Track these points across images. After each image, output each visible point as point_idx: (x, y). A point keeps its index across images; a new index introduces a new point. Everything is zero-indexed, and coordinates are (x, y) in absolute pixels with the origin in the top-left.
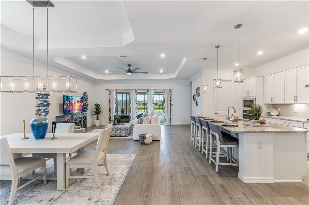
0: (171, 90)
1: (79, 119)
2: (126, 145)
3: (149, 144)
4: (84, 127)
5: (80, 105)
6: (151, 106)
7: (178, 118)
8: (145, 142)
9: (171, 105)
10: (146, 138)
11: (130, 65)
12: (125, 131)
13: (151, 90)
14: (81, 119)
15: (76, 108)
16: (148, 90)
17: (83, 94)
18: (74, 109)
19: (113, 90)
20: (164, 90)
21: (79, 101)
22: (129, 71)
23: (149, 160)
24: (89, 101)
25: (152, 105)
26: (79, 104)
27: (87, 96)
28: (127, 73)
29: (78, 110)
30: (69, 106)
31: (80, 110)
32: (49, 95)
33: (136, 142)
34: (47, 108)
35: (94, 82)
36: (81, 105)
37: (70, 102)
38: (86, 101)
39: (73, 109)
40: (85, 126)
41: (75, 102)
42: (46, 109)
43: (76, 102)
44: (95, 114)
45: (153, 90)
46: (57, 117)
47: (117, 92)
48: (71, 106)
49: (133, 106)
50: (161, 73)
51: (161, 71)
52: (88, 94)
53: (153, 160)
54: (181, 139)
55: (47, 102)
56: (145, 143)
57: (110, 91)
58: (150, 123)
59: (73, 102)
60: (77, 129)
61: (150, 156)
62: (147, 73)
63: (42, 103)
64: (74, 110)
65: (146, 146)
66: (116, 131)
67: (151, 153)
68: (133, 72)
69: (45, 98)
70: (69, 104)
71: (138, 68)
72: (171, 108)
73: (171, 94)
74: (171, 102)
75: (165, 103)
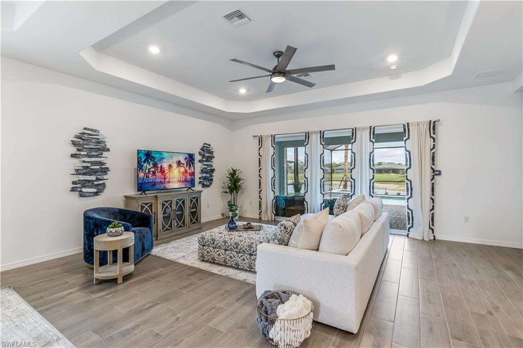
0: (433, 126)
1: (177, 203)
4: (194, 220)
5: (186, 171)
6: (363, 175)
7: (467, 219)
9: (436, 173)
11: (278, 55)
13: (364, 129)
14: (183, 203)
15: (175, 178)
16: (354, 132)
17: (201, 147)
18: (167, 180)
19: (268, 137)
20: (407, 128)
21: (183, 161)
22: (278, 71)
24: (215, 163)
25: (368, 174)
26: (182, 169)
27: (212, 153)
28: (272, 78)
29: (180, 181)
30: (154, 173)
31: (186, 181)
32: (108, 150)
34: (99, 177)
35: (232, 121)
36: (189, 171)
37: (155, 165)
38: (208, 163)
39: (165, 179)
40: (197, 220)
41: (170, 166)
42: (98, 179)
43: (175, 165)
44: (228, 190)
45: (372, 130)
46: (126, 197)
47: (276, 140)
48: (158, 174)
49: (315, 175)
50: (393, 68)
51: (392, 59)
52: (215, 148)
55: (101, 163)
57: (261, 140)
58: (317, 250)
59: (165, 166)
60: (116, 236)
62: (332, 68)
63: (88, 167)
64: (169, 182)
66: (226, 250)
68: (289, 73)
69: (97, 156)
70: (153, 170)
72: (433, 184)
73: (434, 136)
74: (433, 164)
75: (410, 167)
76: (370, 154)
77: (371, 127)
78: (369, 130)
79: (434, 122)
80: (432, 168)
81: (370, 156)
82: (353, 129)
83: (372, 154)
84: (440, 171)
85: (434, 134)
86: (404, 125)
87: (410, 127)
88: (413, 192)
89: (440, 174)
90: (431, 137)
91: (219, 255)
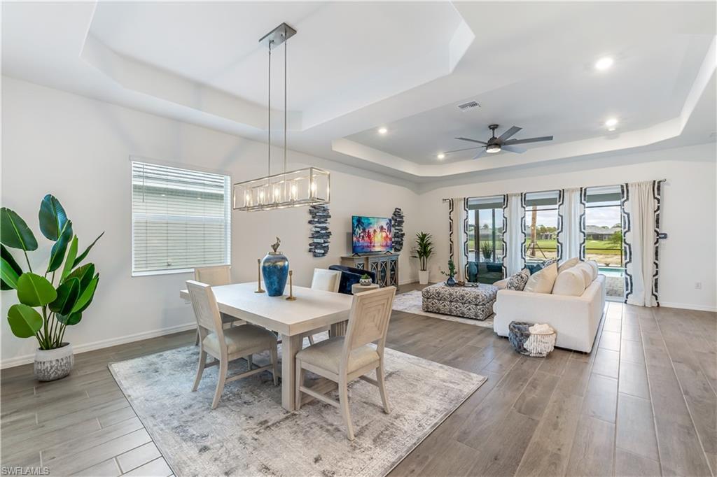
0: (657, 187)
1: (382, 265)
2: (470, 343)
3: (539, 357)
4: (393, 282)
5: (387, 236)
6: (572, 239)
7: (698, 286)
8: (525, 347)
9: (660, 236)
10: (528, 336)
11: (494, 127)
12: (476, 305)
13: (573, 190)
14: (386, 265)
15: (379, 241)
16: (561, 194)
17: (393, 212)
18: (372, 244)
19: (461, 200)
20: (625, 188)
21: (385, 227)
22: (493, 143)
23: (519, 412)
24: (405, 228)
25: (578, 238)
26: (384, 234)
27: (402, 217)
28: (487, 149)
29: (382, 246)
30: (363, 237)
31: (387, 246)
32: (330, 217)
33: (502, 343)
34: (326, 240)
35: (419, 185)
36: (390, 236)
37: (364, 230)
38: (399, 228)
39: (371, 243)
40: (395, 282)
41: (375, 231)
42: (325, 242)
43: (378, 230)
44: (417, 255)
45: (583, 192)
46: (342, 258)
47: (469, 203)
48: (366, 239)
49: (515, 239)
50: (610, 130)
51: (611, 123)
52: (404, 213)
53: (534, 417)
54: (695, 369)
55: (326, 228)
56: (525, 349)
57: (451, 204)
58: (551, 293)
59: (371, 231)
60: (365, 285)
61: (528, 398)
62: (550, 138)
63: (318, 232)
64: (374, 246)
65: (529, 362)
66: (451, 301)
67: (539, 389)
68: (505, 144)
69: (323, 222)
70: (362, 234)
71: (516, 130)
72: (657, 248)
73: (659, 197)
74: (658, 227)
75: (629, 230)
76: (581, 217)
77: (581, 188)
78: (579, 192)
79: (659, 182)
80: (655, 231)
81: (581, 219)
82: (560, 191)
83: (583, 217)
84: (665, 235)
85: (659, 194)
86: (622, 186)
87: (629, 188)
88: (632, 257)
89: (665, 236)
90: (655, 198)
91: (445, 306)
